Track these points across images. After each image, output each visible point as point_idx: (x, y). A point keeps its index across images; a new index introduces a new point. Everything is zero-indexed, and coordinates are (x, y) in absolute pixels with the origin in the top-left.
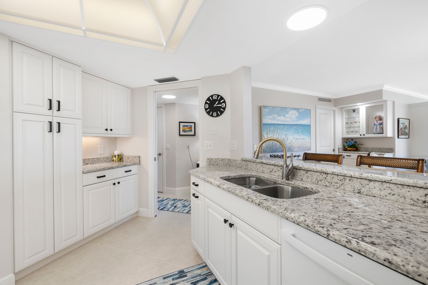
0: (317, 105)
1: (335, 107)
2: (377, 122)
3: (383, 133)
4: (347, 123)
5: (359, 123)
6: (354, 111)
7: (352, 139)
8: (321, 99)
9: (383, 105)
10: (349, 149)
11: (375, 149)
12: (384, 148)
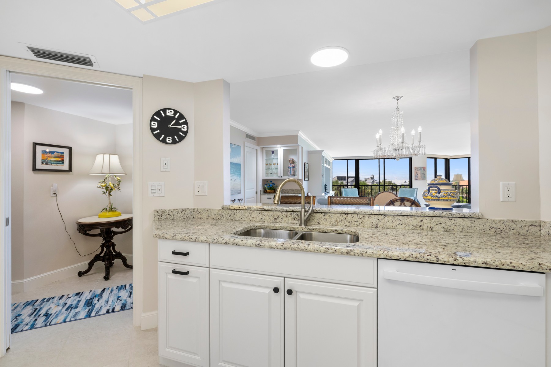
0: (245, 142)
1: (258, 145)
2: (291, 165)
3: (295, 176)
4: (267, 165)
5: (278, 164)
6: (273, 152)
7: (271, 181)
8: (249, 136)
9: (296, 149)
10: (269, 191)
11: (289, 190)
12: (295, 190)
